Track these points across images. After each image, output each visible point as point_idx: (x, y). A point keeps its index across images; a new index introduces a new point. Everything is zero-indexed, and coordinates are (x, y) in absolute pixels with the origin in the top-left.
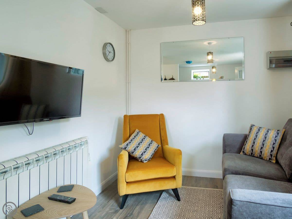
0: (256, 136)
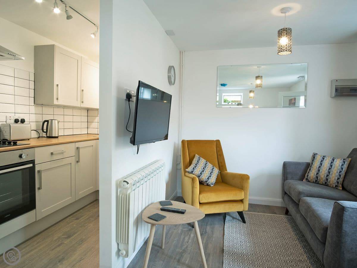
0: (321, 164)
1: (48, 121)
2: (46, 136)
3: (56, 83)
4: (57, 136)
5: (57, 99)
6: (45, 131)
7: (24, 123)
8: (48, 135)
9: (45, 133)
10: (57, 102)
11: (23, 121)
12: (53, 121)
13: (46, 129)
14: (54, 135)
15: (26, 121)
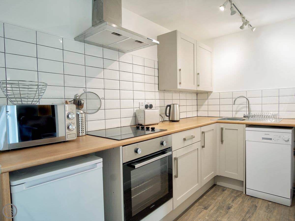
1: (170, 106)
2: (168, 120)
3: (179, 68)
4: (178, 119)
5: (180, 83)
6: (168, 115)
7: (152, 108)
8: (171, 119)
9: (168, 118)
10: (180, 86)
11: (151, 106)
12: (175, 105)
13: (168, 113)
14: (175, 119)
15: (153, 107)
